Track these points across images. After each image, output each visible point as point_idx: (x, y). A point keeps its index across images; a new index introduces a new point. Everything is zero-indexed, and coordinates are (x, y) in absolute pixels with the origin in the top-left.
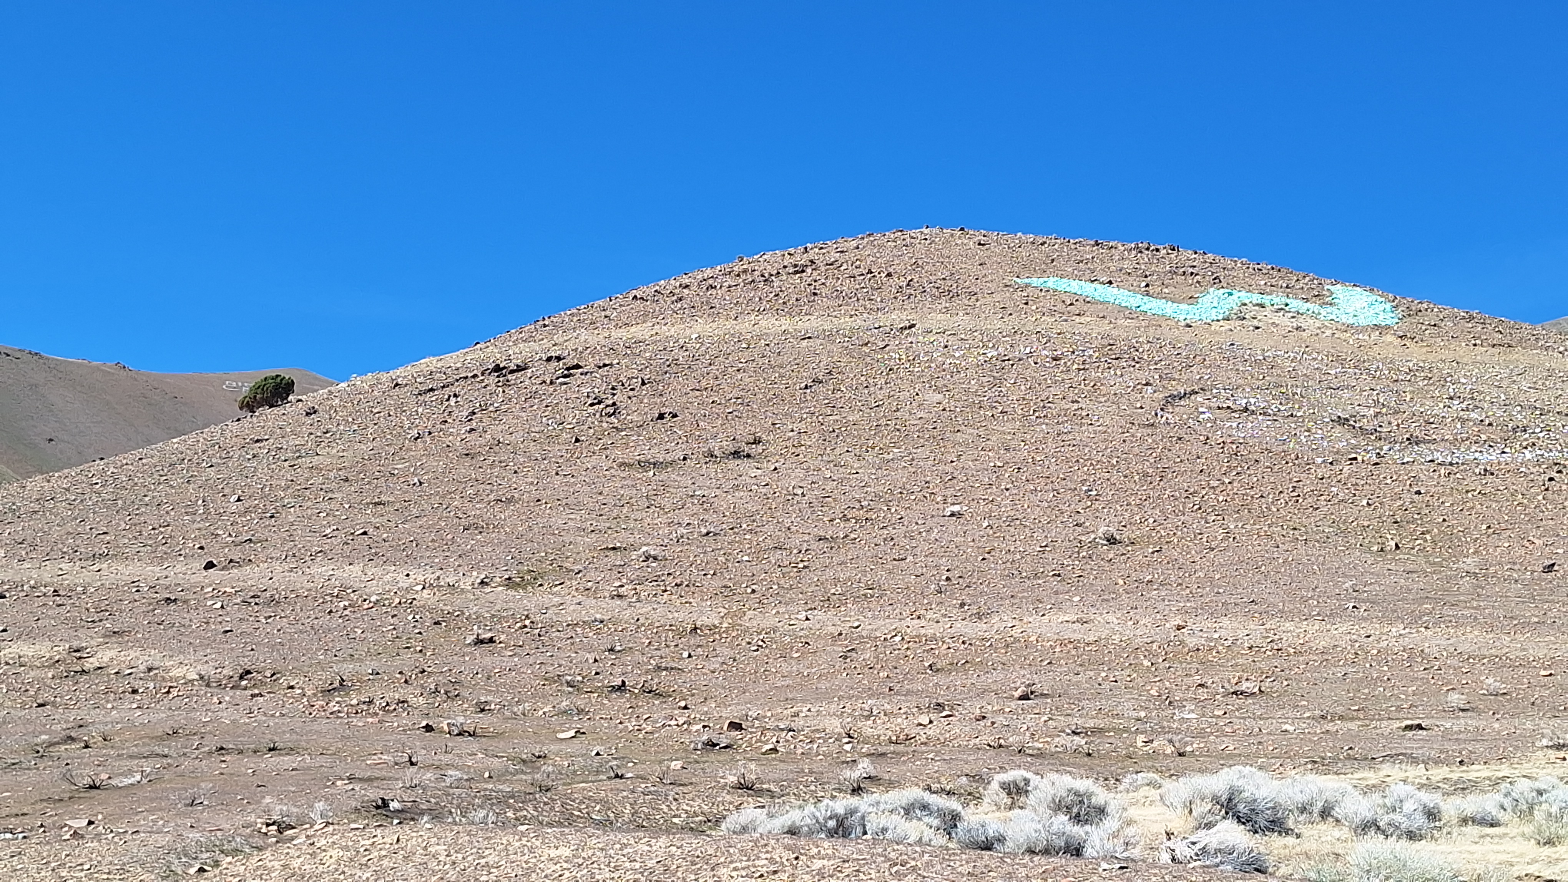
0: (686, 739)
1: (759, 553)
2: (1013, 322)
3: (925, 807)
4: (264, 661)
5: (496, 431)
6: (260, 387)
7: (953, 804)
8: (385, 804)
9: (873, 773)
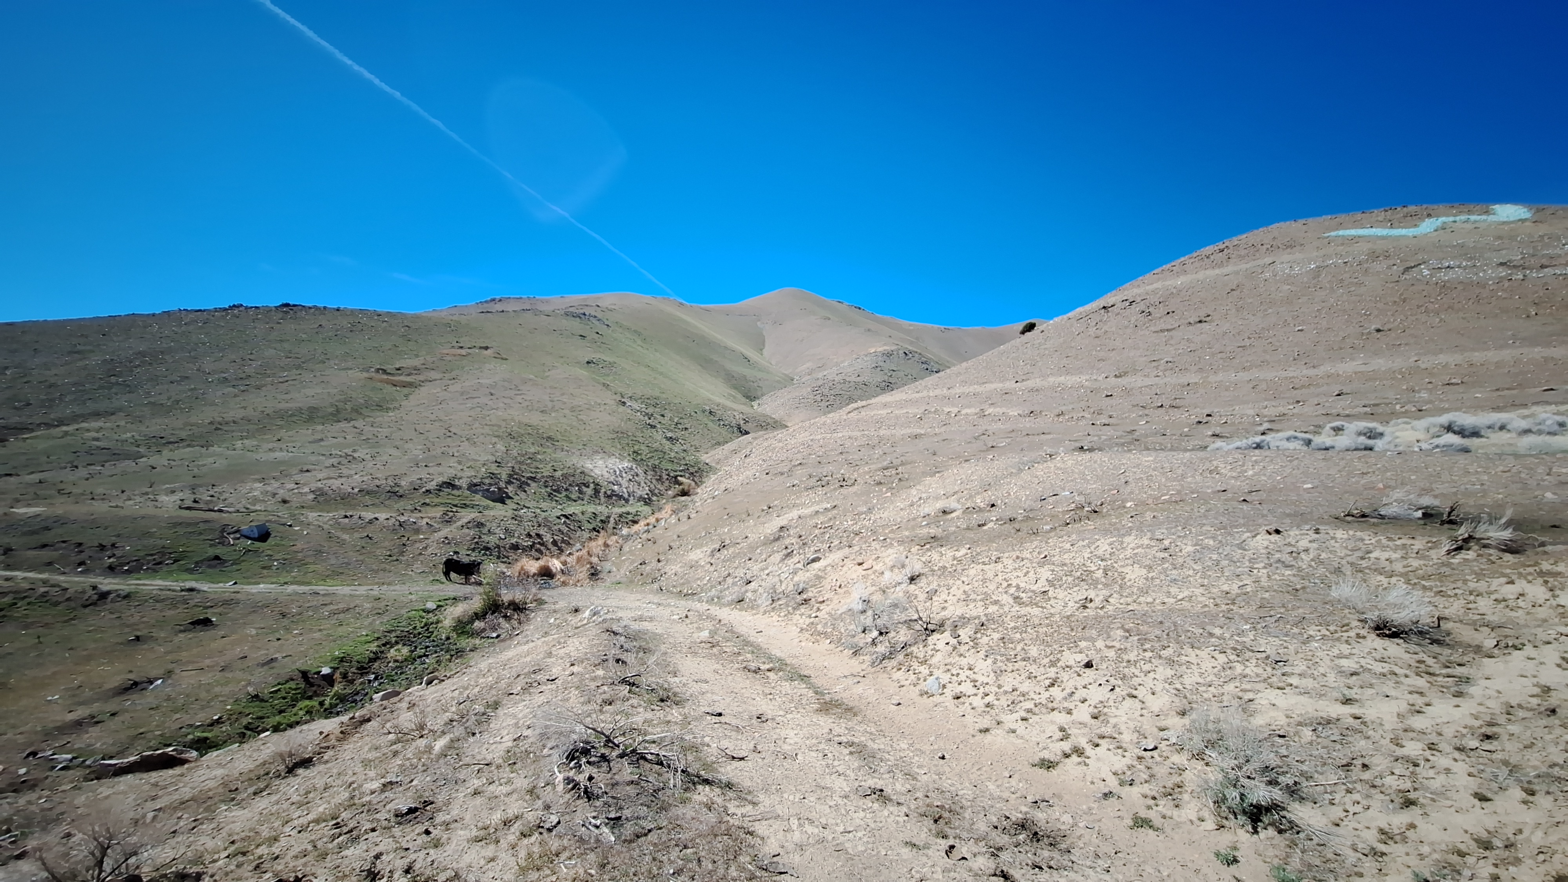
0: (1189, 421)
1: (1213, 355)
2: (1322, 252)
3: (1295, 438)
4: (1036, 408)
5: (1105, 328)
6: (1026, 327)
7: (1307, 436)
8: (1082, 447)
9: (1270, 427)
